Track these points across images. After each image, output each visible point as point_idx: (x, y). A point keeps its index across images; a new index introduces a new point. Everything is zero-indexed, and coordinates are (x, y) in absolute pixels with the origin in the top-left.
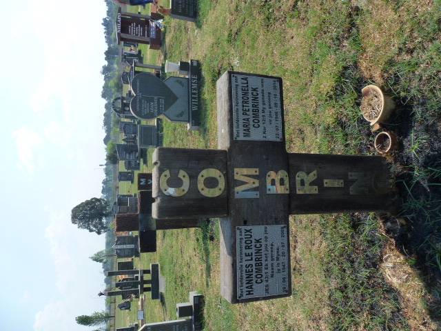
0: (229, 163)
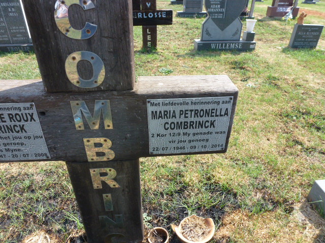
0: (115, 93)
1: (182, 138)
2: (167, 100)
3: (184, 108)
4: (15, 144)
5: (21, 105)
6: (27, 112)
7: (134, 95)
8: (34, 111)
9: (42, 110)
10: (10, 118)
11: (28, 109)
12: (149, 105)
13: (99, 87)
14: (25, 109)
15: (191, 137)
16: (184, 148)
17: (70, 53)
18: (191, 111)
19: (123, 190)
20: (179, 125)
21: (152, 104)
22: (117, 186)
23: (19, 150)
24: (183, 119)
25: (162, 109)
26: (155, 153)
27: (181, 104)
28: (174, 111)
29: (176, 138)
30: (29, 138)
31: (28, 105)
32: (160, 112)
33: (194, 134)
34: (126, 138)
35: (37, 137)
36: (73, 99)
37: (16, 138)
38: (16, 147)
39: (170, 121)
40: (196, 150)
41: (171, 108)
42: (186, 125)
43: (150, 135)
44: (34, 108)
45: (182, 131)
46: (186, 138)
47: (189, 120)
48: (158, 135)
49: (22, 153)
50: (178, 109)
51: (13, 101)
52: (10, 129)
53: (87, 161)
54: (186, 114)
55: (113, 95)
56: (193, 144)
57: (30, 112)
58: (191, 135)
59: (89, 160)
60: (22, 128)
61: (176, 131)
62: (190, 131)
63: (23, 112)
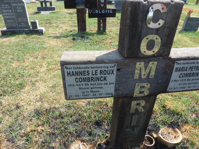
0: (161, 58)
1: (186, 82)
2: (186, 61)
3: (192, 65)
4: (97, 88)
5: (109, 65)
6: (111, 69)
7: (170, 59)
8: (115, 69)
9: (119, 68)
10: (100, 73)
11: (113, 67)
12: (176, 64)
13: (154, 55)
14: (111, 67)
15: (191, 82)
16: (185, 88)
17: (146, 36)
18: (195, 67)
19: (145, 113)
20: (186, 75)
21: (178, 64)
22: (143, 111)
23: (98, 91)
24: (190, 72)
25: (181, 66)
26: (169, 91)
27: (191, 63)
28: (187, 67)
29: (183, 82)
30: (107, 84)
31: (113, 65)
32: (180, 68)
33: (192, 80)
34: (158, 83)
35: (111, 83)
36: (138, 62)
37: (99, 84)
38: (97, 90)
39: (183, 73)
40: (190, 89)
41: (186, 66)
42: (190, 75)
43: (171, 81)
44: (116, 67)
45: (187, 78)
46: (188, 82)
47: (192, 72)
48: (175, 81)
49: (99, 93)
50: (189, 66)
51: (105, 63)
52: (98, 79)
53: (132, 97)
54: (192, 68)
55: (160, 59)
56: (190, 85)
57: (113, 69)
58: (191, 80)
59: (134, 96)
60: (105, 79)
61: (184, 78)
62: (191, 78)
63: (109, 69)
